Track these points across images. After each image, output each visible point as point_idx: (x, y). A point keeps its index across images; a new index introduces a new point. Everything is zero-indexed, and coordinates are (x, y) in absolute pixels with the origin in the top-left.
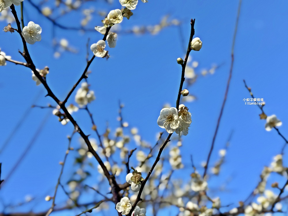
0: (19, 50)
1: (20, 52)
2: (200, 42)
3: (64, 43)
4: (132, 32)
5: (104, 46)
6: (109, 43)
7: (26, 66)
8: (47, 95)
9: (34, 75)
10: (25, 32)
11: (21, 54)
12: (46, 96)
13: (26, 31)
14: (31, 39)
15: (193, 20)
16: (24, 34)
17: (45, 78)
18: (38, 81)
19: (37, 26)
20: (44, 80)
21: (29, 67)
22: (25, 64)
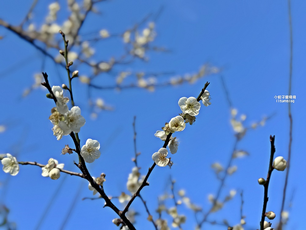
0: (74, 161)
1: (75, 164)
2: (284, 162)
3: (100, 102)
4: (169, 84)
5: (166, 154)
6: (170, 150)
7: (82, 177)
8: (106, 206)
9: (90, 185)
10: (83, 151)
11: (77, 165)
12: (104, 207)
13: (85, 149)
14: (90, 157)
15: (273, 136)
16: (83, 153)
17: (102, 187)
18: (94, 191)
19: (95, 141)
20: (102, 189)
21: (86, 178)
22: (81, 174)
